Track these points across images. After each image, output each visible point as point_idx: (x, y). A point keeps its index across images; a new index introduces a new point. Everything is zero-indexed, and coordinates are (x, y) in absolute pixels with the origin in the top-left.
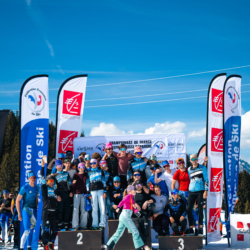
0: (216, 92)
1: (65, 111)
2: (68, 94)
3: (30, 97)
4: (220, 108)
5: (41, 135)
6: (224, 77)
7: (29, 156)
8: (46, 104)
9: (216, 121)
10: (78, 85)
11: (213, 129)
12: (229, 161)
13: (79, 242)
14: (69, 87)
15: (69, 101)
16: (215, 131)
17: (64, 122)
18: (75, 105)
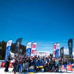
0: (55, 46)
2: (33, 45)
4: (55, 48)
5: (29, 51)
7: (27, 54)
8: (30, 46)
9: (55, 50)
10: (35, 44)
14: (34, 44)
16: (54, 52)
17: (33, 49)
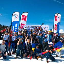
1: (22, 19)
3: (15, 16)
5: (16, 24)
6: (57, 14)
7: (13, 29)
11: (55, 25)
15: (23, 17)
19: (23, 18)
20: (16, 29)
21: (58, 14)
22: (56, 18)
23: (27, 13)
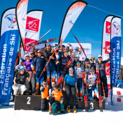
2: (30, 19)
3: (8, 18)
5: (13, 39)
7: (5, 50)
12: (114, 59)
13: (28, 103)
15: (30, 23)
18: (34, 25)
19: (31, 25)
20: (12, 49)
21: (115, 17)
22: (109, 27)
23: (42, 12)
